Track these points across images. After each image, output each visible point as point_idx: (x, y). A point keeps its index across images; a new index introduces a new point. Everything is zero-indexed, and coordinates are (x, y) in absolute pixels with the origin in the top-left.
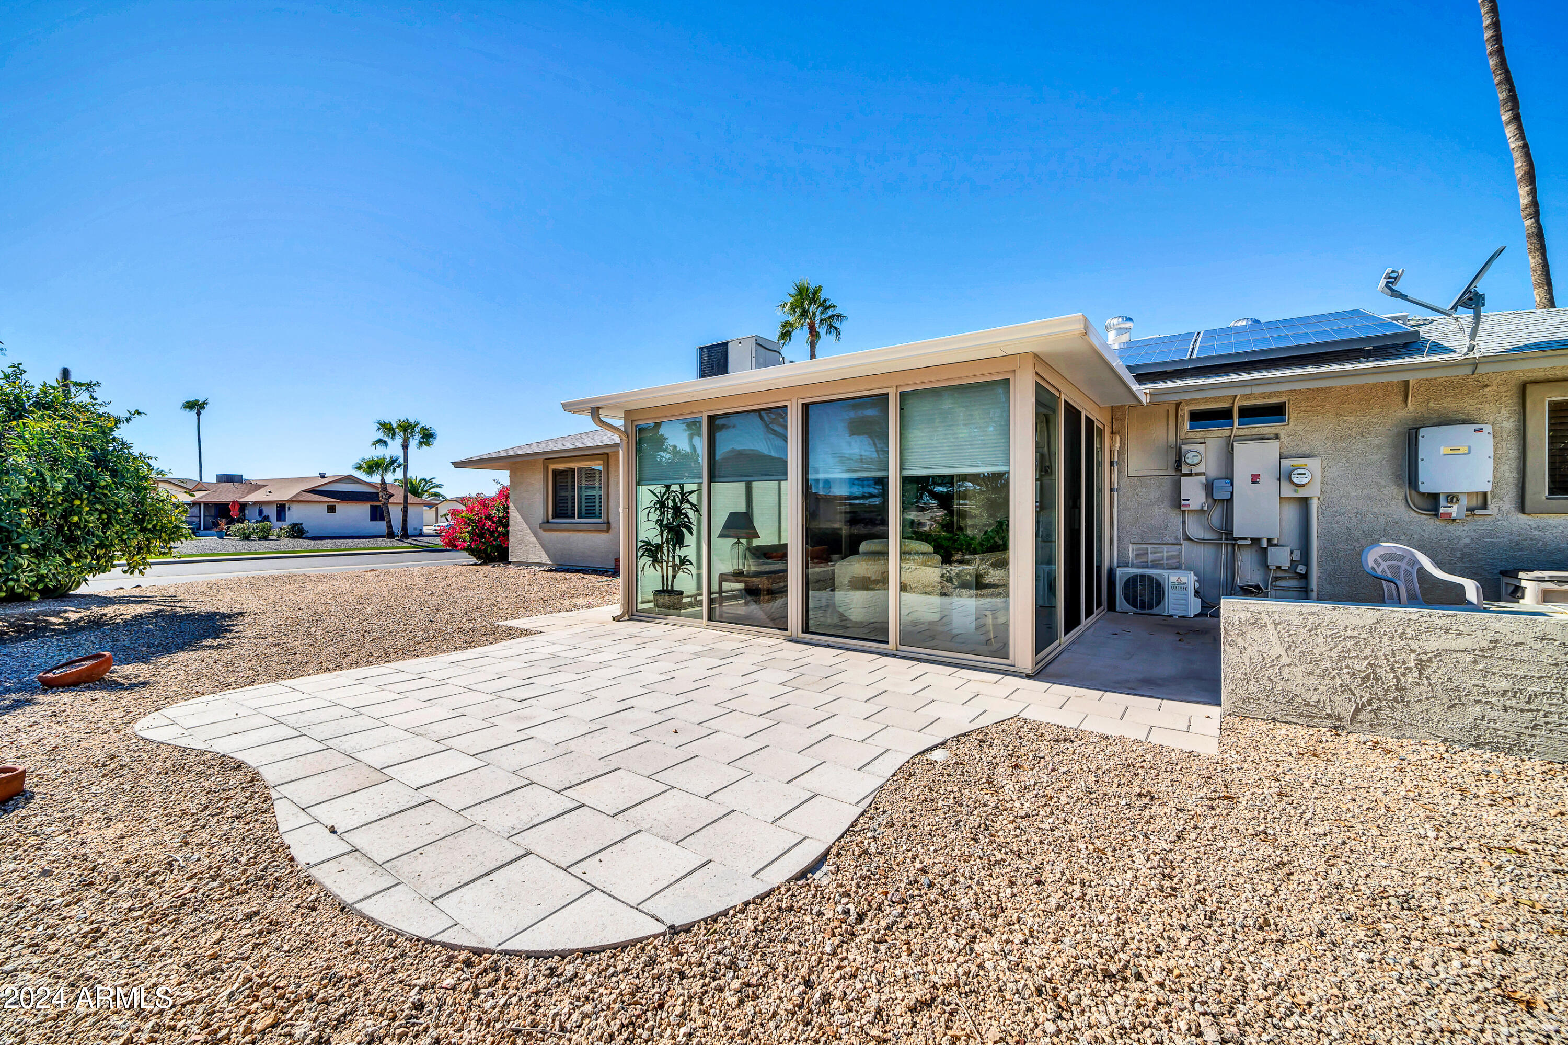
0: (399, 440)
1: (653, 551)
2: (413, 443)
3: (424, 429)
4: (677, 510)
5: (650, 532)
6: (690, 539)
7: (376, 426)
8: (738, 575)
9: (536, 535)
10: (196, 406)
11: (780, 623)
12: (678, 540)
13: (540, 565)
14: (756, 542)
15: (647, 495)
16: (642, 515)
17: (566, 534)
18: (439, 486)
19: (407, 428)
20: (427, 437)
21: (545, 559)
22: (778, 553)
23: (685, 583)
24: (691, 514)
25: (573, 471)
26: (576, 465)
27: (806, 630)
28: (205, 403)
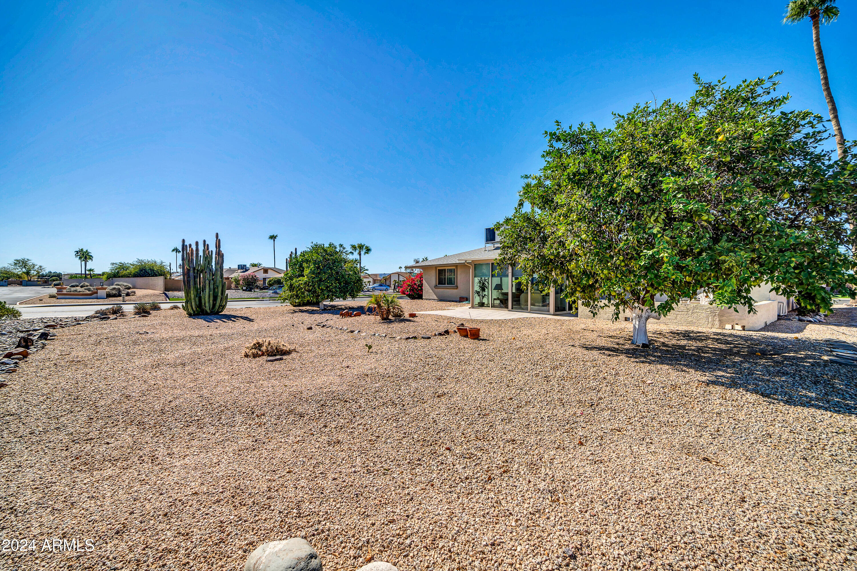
0: (357, 251)
1: (478, 293)
2: (362, 253)
3: (367, 247)
4: (483, 284)
5: (477, 288)
6: (486, 290)
7: (350, 246)
8: (498, 299)
9: (432, 290)
10: (273, 237)
11: (507, 307)
12: (483, 290)
13: (434, 300)
14: (503, 291)
15: (477, 280)
16: (475, 285)
17: (443, 290)
18: (367, 270)
19: (361, 247)
20: (368, 250)
21: (435, 298)
22: (506, 294)
23: (485, 300)
24: (487, 284)
25: (445, 270)
26: (446, 268)
27: (512, 309)
28: (276, 236)
